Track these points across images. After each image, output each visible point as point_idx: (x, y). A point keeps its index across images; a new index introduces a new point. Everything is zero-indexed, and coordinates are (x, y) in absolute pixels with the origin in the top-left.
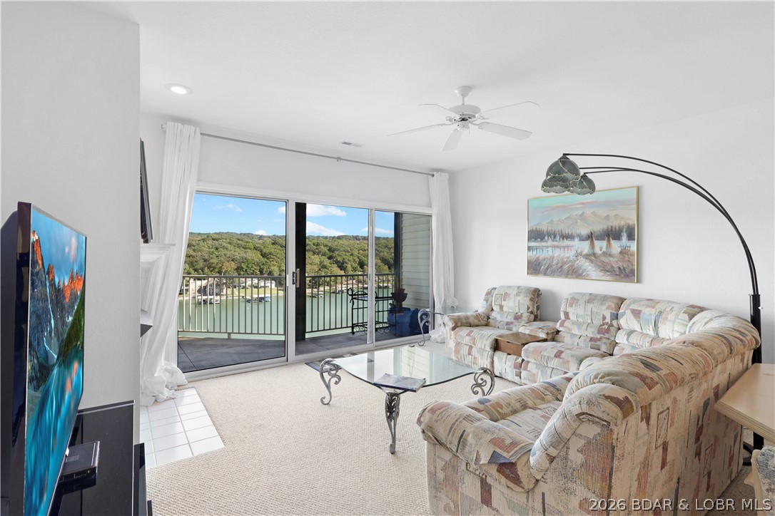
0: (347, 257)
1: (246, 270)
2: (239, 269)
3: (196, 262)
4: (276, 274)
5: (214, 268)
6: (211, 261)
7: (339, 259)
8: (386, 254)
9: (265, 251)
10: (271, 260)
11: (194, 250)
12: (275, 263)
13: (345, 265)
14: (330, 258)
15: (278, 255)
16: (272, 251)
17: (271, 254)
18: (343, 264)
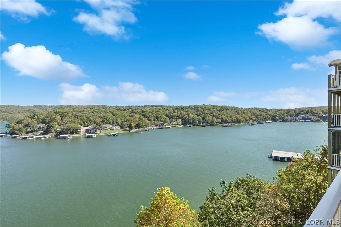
0: (151, 115)
1: (106, 122)
2: (103, 121)
3: (84, 118)
4: (120, 123)
5: (92, 121)
6: (91, 118)
7: (147, 115)
8: (167, 113)
9: (114, 113)
10: (117, 117)
11: (83, 113)
12: (119, 118)
13: (150, 118)
14: (143, 115)
15: (120, 115)
16: (117, 113)
17: (117, 114)
18: (149, 118)
